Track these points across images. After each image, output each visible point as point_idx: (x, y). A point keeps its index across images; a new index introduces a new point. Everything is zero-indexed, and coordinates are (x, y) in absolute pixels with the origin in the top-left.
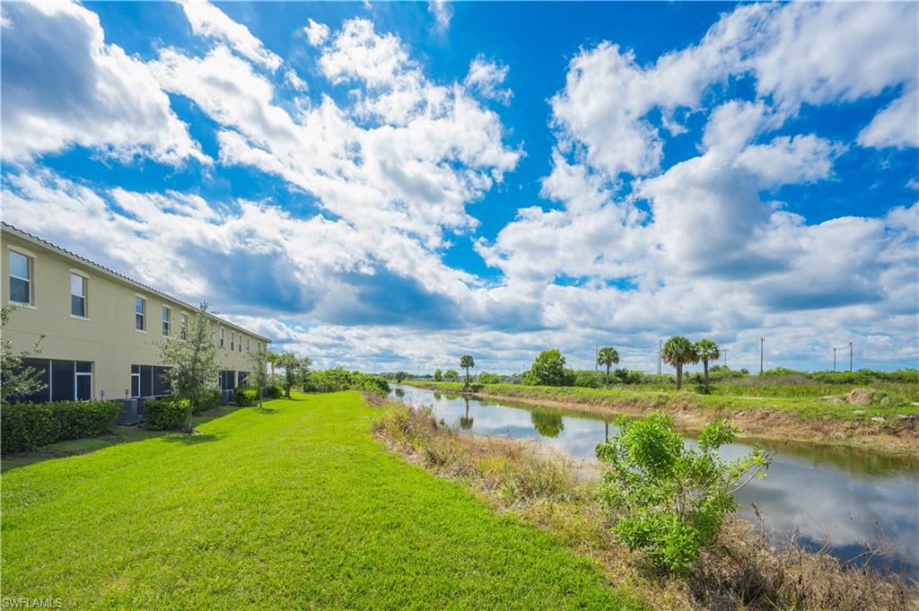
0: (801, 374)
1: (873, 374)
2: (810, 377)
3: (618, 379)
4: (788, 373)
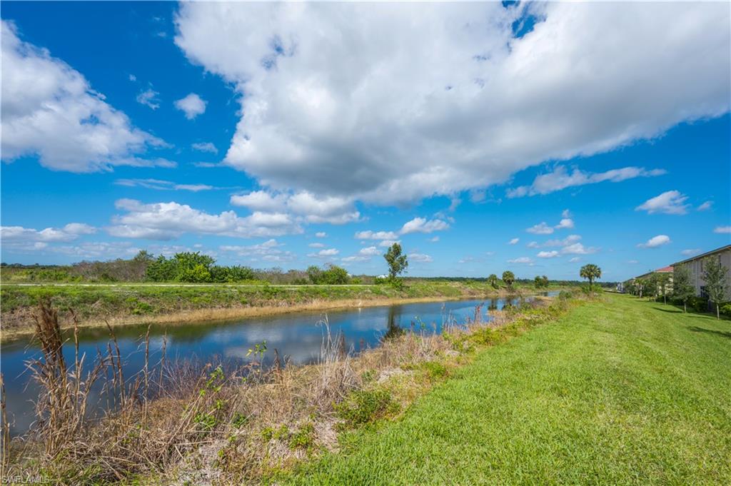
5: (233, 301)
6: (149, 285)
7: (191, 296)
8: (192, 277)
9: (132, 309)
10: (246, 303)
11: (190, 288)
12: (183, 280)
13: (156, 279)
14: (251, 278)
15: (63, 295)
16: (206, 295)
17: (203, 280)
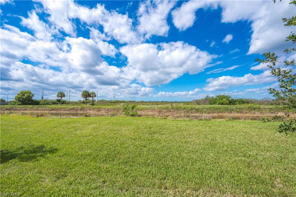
0: (106, 101)
1: (118, 101)
2: (108, 102)
3: (58, 102)
4: (104, 101)
5: (233, 111)
6: (209, 106)
7: (218, 109)
8: (222, 103)
9: (201, 112)
10: (239, 112)
11: (217, 106)
12: (219, 104)
13: (211, 104)
14: (248, 103)
15: (188, 108)
16: (223, 108)
17: (226, 104)
